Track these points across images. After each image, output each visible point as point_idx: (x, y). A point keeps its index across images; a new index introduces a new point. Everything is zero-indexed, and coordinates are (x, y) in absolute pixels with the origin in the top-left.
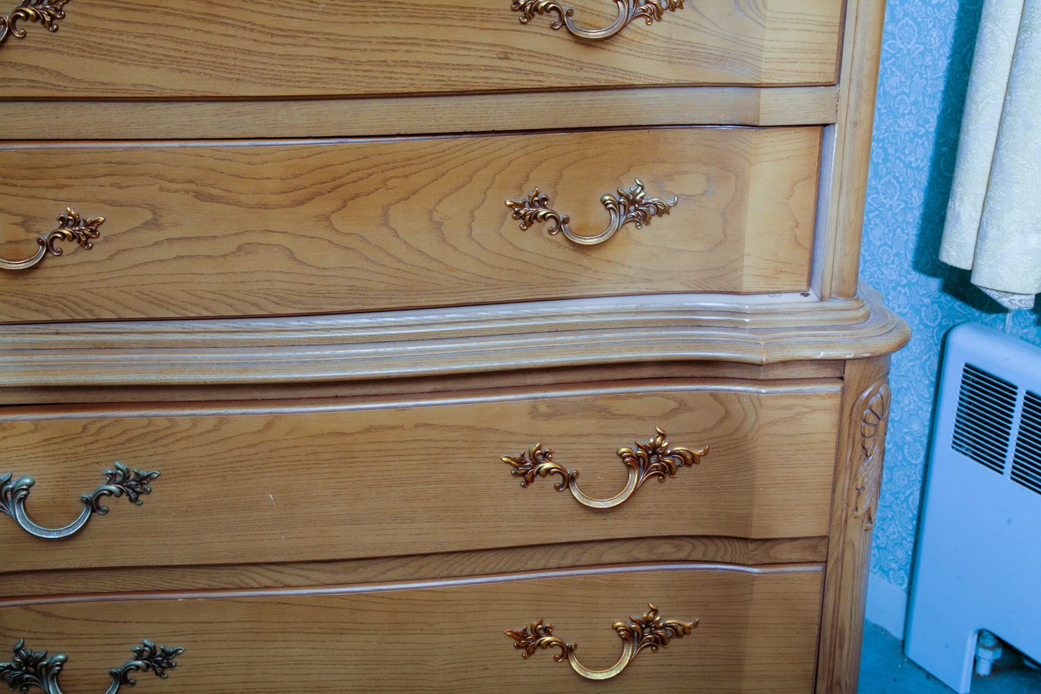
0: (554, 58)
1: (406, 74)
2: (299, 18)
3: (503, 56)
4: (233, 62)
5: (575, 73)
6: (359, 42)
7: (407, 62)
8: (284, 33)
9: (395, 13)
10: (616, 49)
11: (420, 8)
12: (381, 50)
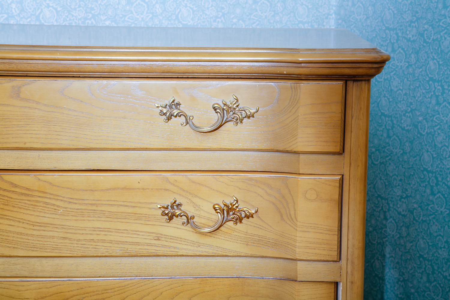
0: (184, 240)
1: (104, 246)
2: (48, 217)
3: (156, 238)
4: (12, 239)
5: (195, 248)
6: (79, 229)
7: (105, 240)
8: (40, 225)
9: (99, 216)
10: (218, 237)
11: (113, 213)
12: (91, 234)
